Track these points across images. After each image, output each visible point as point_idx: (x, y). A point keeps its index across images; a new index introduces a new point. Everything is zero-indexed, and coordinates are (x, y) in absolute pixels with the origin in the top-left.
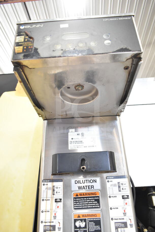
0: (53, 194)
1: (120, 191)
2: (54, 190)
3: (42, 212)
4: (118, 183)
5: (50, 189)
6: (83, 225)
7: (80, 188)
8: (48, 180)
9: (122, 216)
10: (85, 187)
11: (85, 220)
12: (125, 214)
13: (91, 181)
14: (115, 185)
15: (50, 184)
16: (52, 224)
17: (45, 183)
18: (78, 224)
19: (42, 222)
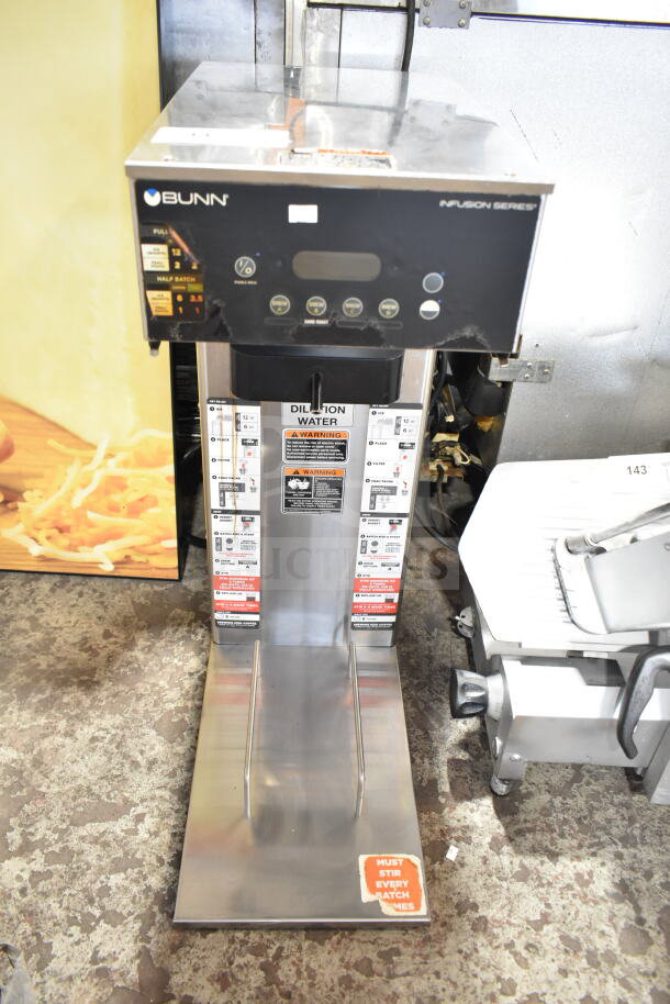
0: (237, 430)
1: (396, 434)
2: (237, 422)
3: (214, 460)
4: (398, 418)
5: (227, 418)
6: (304, 485)
7: (302, 421)
8: (221, 399)
9: (391, 477)
10: (316, 421)
11: (309, 479)
12: (397, 474)
13: (332, 410)
14: (388, 422)
15: (228, 410)
16: (237, 481)
17: (216, 406)
18: (293, 484)
19: (215, 477)
